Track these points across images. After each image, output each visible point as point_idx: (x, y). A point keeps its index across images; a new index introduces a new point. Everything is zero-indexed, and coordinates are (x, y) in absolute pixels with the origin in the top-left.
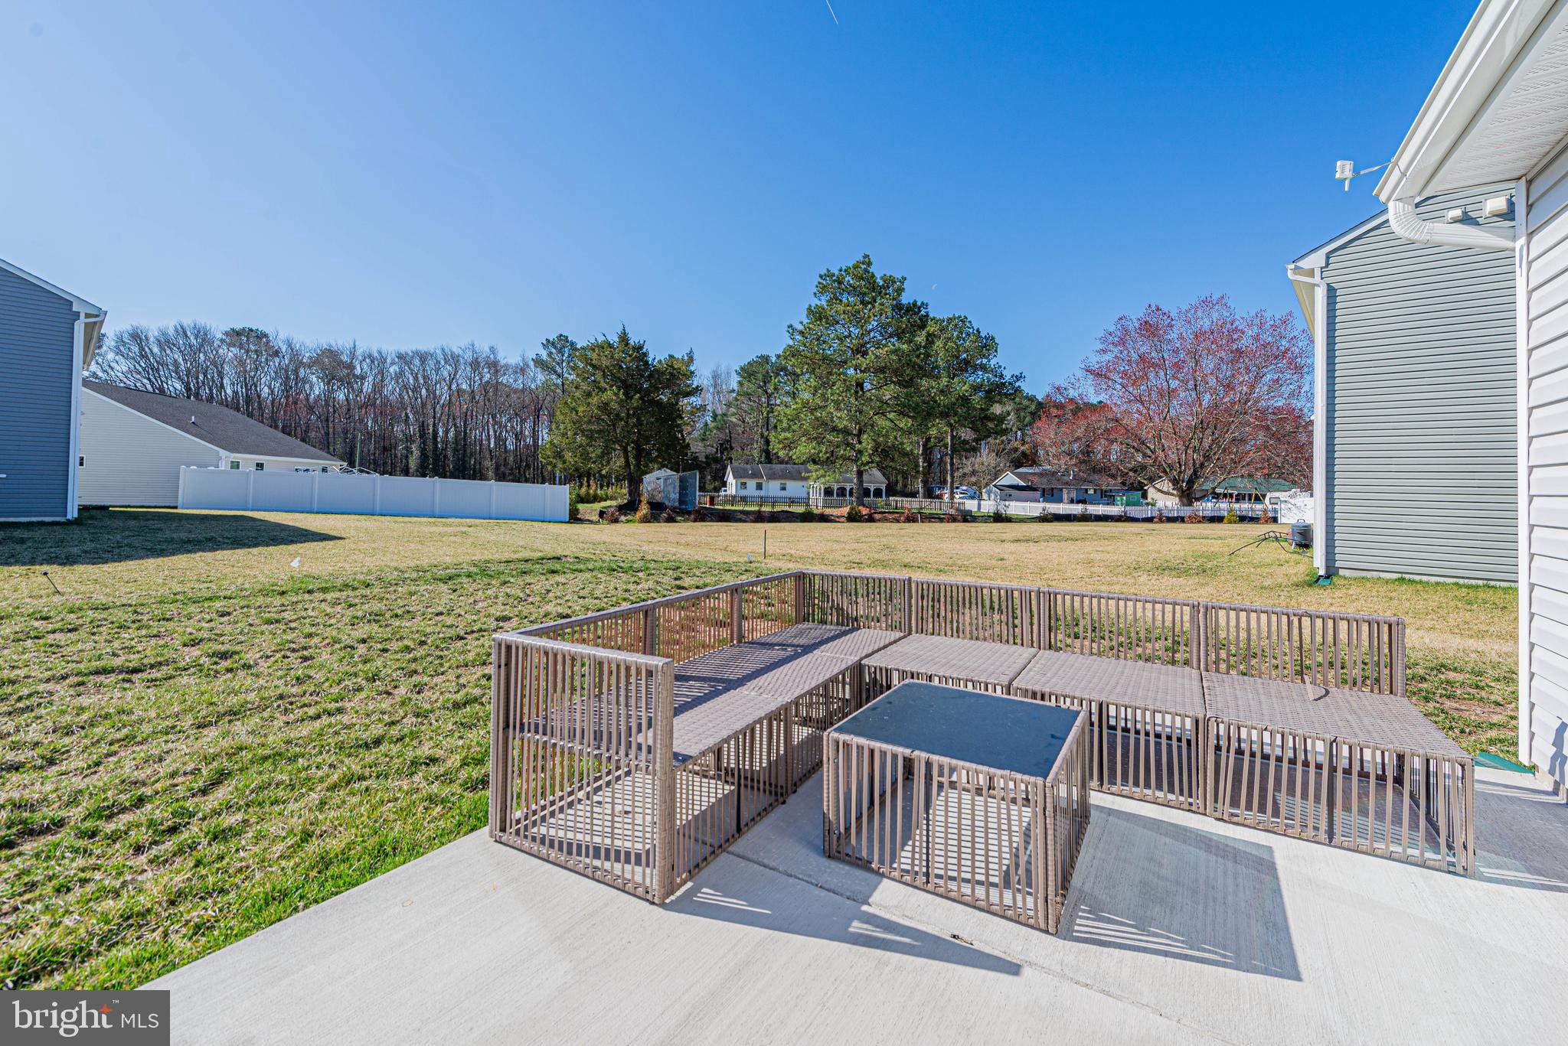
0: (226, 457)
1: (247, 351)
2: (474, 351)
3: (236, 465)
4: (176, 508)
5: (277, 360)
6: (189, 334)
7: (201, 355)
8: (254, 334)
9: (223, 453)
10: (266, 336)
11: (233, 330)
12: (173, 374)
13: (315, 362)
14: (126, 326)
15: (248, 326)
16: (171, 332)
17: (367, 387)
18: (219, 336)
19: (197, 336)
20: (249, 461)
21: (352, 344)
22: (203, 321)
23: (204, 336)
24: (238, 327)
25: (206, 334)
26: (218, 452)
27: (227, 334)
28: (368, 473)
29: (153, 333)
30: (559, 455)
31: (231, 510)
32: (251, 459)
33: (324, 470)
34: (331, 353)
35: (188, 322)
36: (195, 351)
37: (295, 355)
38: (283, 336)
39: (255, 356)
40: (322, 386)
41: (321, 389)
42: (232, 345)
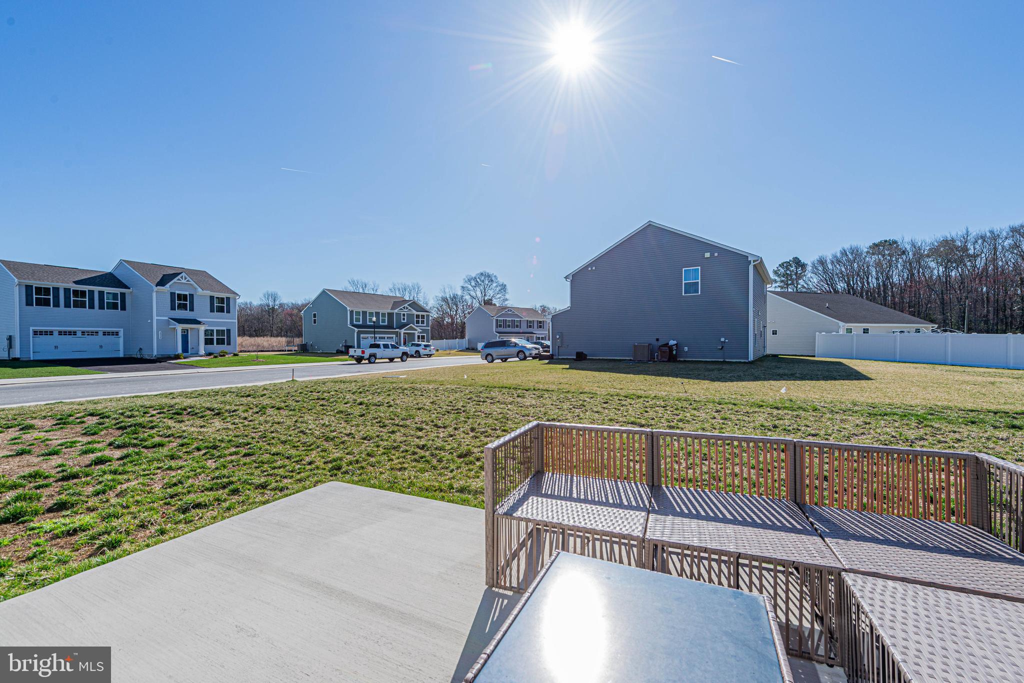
0: (843, 326)
1: (883, 256)
3: (849, 331)
4: (814, 356)
5: (904, 257)
6: (848, 253)
7: (855, 264)
8: (887, 243)
9: (841, 324)
10: (895, 242)
12: (841, 279)
13: (934, 252)
14: (815, 258)
15: (883, 239)
16: (839, 255)
18: (866, 250)
19: (852, 254)
20: (858, 327)
21: (964, 231)
22: (855, 244)
23: (856, 252)
24: (877, 241)
25: (858, 251)
26: (838, 323)
27: (870, 247)
29: (829, 258)
31: (831, 358)
32: (861, 327)
33: (918, 331)
35: (847, 246)
36: (852, 262)
37: (917, 251)
38: (907, 239)
39: (889, 258)
40: (941, 268)
41: (938, 271)
42: (873, 254)
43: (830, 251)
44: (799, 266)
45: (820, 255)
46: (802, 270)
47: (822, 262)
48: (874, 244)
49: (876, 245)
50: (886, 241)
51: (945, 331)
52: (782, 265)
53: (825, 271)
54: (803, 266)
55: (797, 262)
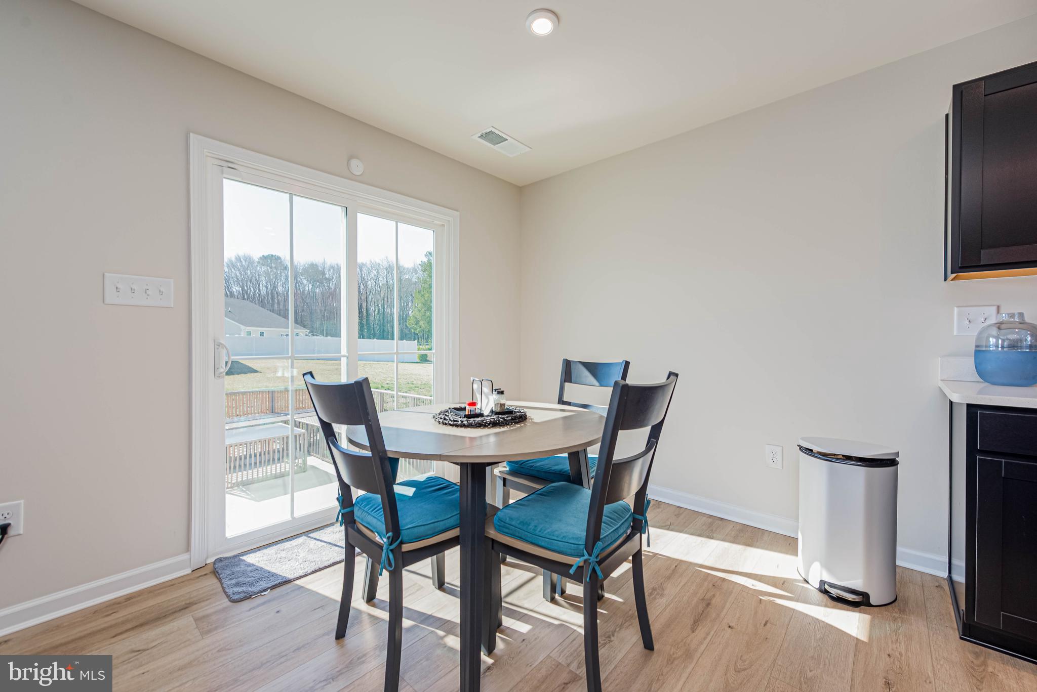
0: (243, 329)
2: (388, 261)
3: (249, 334)
5: (286, 272)
6: (242, 260)
7: (248, 271)
9: (242, 327)
10: (279, 258)
11: (263, 256)
12: (236, 283)
13: (306, 271)
15: (270, 253)
16: (233, 259)
17: (332, 285)
18: (257, 260)
20: (255, 331)
21: (323, 260)
23: (249, 260)
24: (266, 254)
26: (239, 326)
27: (261, 258)
28: (317, 336)
30: (417, 322)
32: (258, 330)
33: (297, 334)
34: (313, 266)
36: (245, 269)
39: (275, 270)
40: (310, 286)
41: (309, 287)
42: (263, 264)
49: (265, 258)
50: (272, 255)
51: (313, 335)
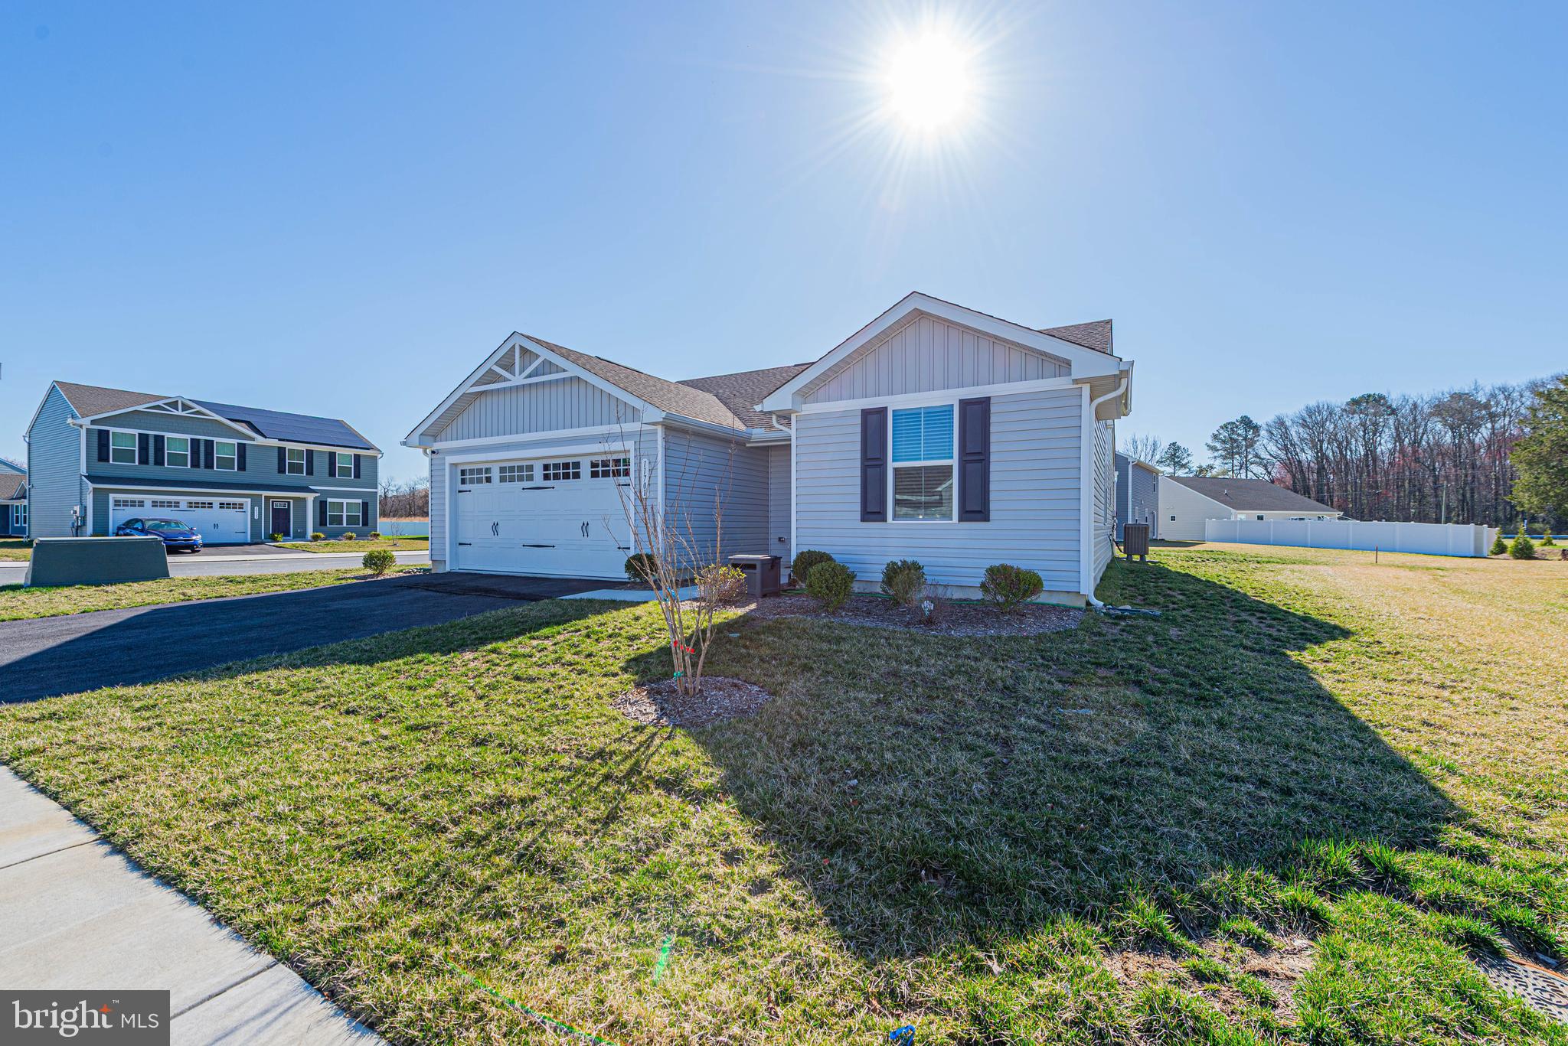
1: (1367, 415)
6: (1315, 411)
8: (1371, 399)
10: (1382, 397)
15: (1365, 393)
16: (1303, 414)
18: (1342, 407)
19: (1321, 412)
22: (1323, 400)
25: (1329, 409)
26: (1230, 510)
29: (1290, 418)
35: (1312, 403)
37: (1413, 408)
38: (1400, 394)
40: (1450, 433)
42: (1354, 412)
43: (1291, 409)
44: (1250, 427)
45: (1277, 413)
46: (1253, 433)
47: (1281, 423)
48: (1353, 400)
49: (1355, 402)
50: (1369, 396)
52: (1224, 427)
53: (1286, 435)
54: (1256, 429)
55: (1247, 422)
